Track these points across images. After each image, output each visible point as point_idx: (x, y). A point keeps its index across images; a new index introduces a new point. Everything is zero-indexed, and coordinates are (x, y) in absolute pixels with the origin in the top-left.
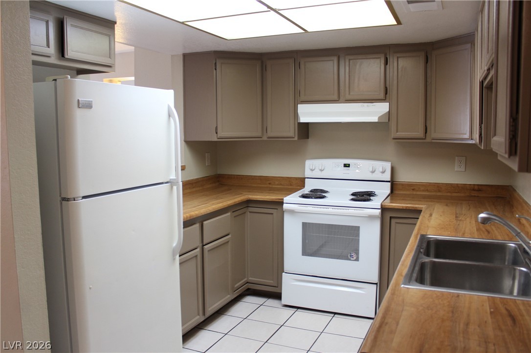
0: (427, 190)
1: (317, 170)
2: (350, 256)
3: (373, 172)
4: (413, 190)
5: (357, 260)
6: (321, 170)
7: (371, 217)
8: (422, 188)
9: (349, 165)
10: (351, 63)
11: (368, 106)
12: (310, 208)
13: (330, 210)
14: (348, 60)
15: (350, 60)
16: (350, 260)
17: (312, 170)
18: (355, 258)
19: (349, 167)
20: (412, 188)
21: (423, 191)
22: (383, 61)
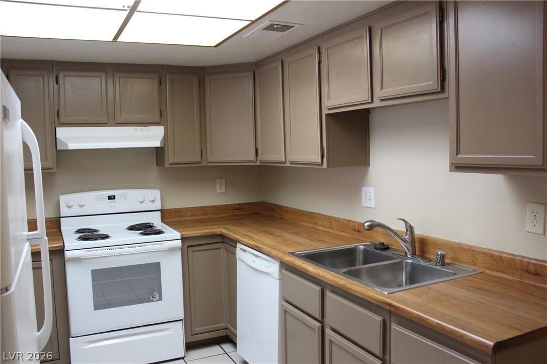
0: (194, 215)
1: (76, 206)
2: (152, 297)
3: (142, 202)
4: (180, 216)
5: (160, 299)
6: (82, 206)
7: (172, 250)
8: (189, 214)
9: (114, 196)
10: (121, 81)
11: (142, 130)
12: (100, 252)
13: (126, 249)
14: (118, 78)
15: (120, 78)
16: (153, 301)
17: (70, 207)
18: (158, 298)
19: (114, 198)
20: (179, 214)
21: (190, 216)
22: (156, 82)
